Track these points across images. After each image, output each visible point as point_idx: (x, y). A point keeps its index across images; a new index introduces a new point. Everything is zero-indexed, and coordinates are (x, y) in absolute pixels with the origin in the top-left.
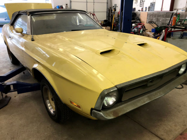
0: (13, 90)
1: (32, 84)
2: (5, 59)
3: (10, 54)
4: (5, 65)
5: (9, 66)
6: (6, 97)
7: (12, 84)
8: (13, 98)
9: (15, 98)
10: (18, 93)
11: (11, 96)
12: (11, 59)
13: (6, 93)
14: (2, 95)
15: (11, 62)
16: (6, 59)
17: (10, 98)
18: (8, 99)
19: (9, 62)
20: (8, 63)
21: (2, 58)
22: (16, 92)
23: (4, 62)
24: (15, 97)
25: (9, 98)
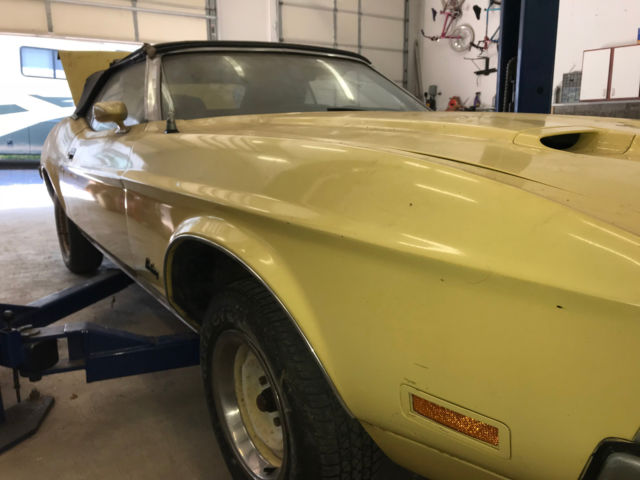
0: (67, 365)
1: (153, 338)
2: (42, 257)
3: (66, 234)
4: (44, 275)
5: (57, 280)
6: (35, 395)
7: (66, 335)
8: (64, 402)
9: (73, 403)
10: (90, 379)
11: (55, 395)
12: (68, 253)
13: (35, 378)
14: (17, 386)
15: (68, 266)
16: (49, 258)
17: (53, 402)
18: (40, 407)
19: (59, 266)
20: (56, 270)
21: (32, 252)
22: (82, 374)
23: (39, 264)
24: (75, 397)
25: (47, 403)
